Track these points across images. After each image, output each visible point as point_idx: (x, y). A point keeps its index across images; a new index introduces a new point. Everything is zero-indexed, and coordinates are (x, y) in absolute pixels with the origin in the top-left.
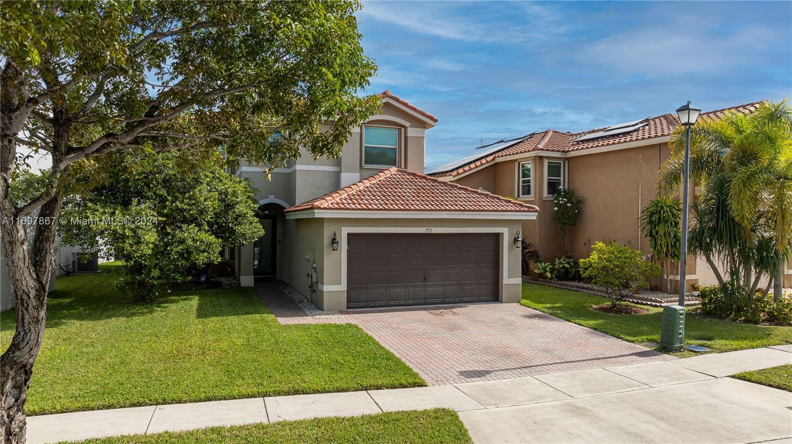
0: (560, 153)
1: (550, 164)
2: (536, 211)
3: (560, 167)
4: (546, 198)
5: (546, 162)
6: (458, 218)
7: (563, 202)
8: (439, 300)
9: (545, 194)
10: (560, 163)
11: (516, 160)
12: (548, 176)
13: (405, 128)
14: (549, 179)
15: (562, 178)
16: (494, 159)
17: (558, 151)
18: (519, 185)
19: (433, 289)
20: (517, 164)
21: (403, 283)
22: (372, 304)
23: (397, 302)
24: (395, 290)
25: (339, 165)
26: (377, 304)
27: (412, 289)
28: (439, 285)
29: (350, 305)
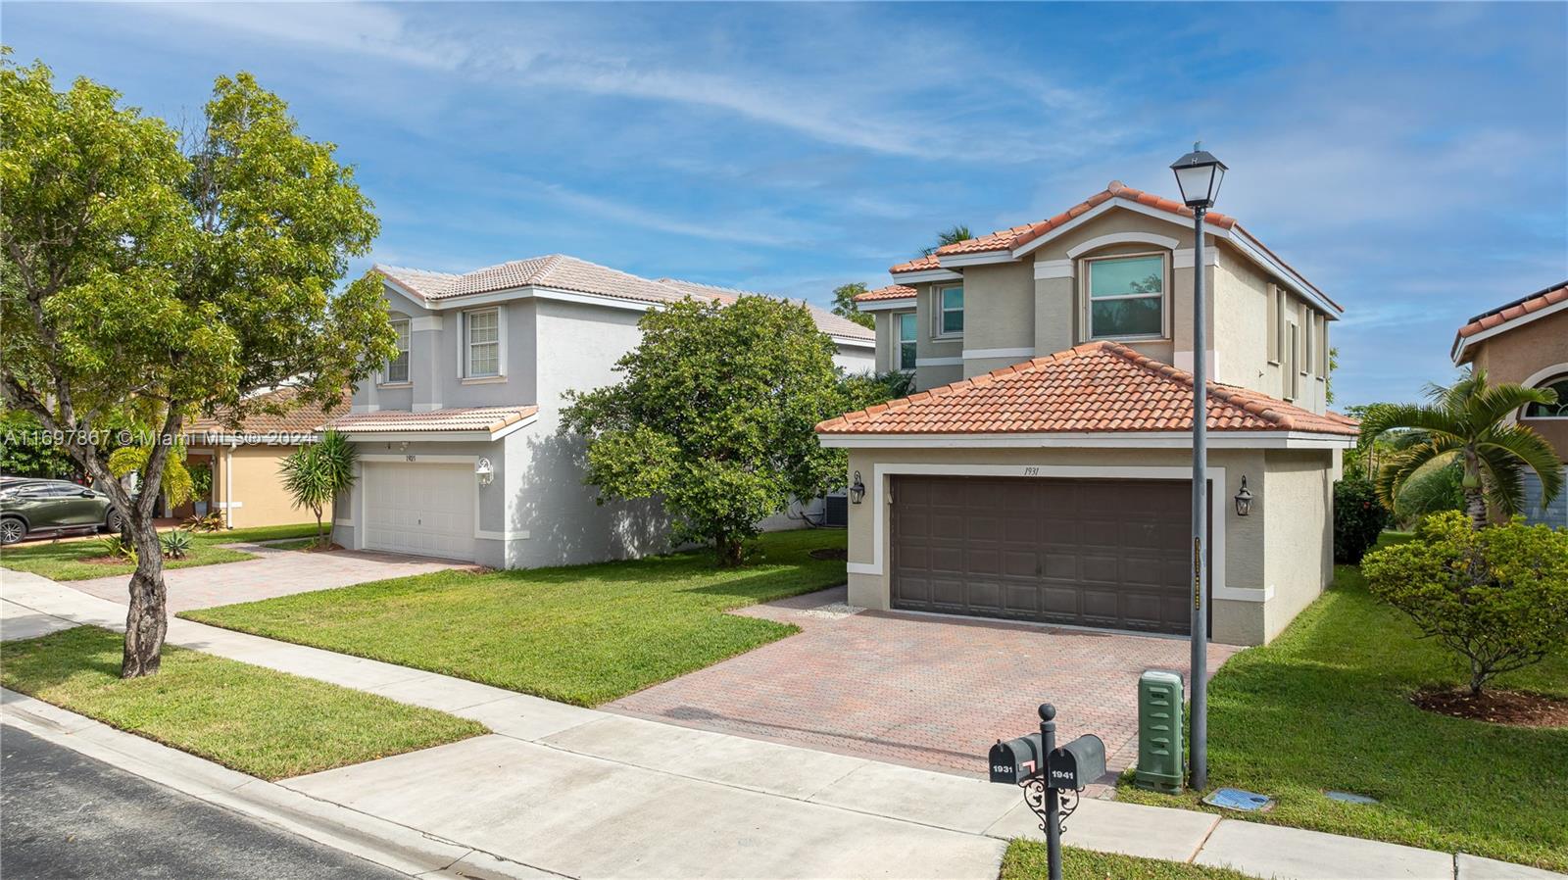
6: (1077, 446)
13: (1171, 252)
19: (1057, 591)
21: (995, 573)
22: (939, 605)
23: (984, 609)
24: (981, 585)
25: (1032, 344)
26: (948, 606)
27: (1013, 587)
28: (1070, 584)
29: (900, 601)
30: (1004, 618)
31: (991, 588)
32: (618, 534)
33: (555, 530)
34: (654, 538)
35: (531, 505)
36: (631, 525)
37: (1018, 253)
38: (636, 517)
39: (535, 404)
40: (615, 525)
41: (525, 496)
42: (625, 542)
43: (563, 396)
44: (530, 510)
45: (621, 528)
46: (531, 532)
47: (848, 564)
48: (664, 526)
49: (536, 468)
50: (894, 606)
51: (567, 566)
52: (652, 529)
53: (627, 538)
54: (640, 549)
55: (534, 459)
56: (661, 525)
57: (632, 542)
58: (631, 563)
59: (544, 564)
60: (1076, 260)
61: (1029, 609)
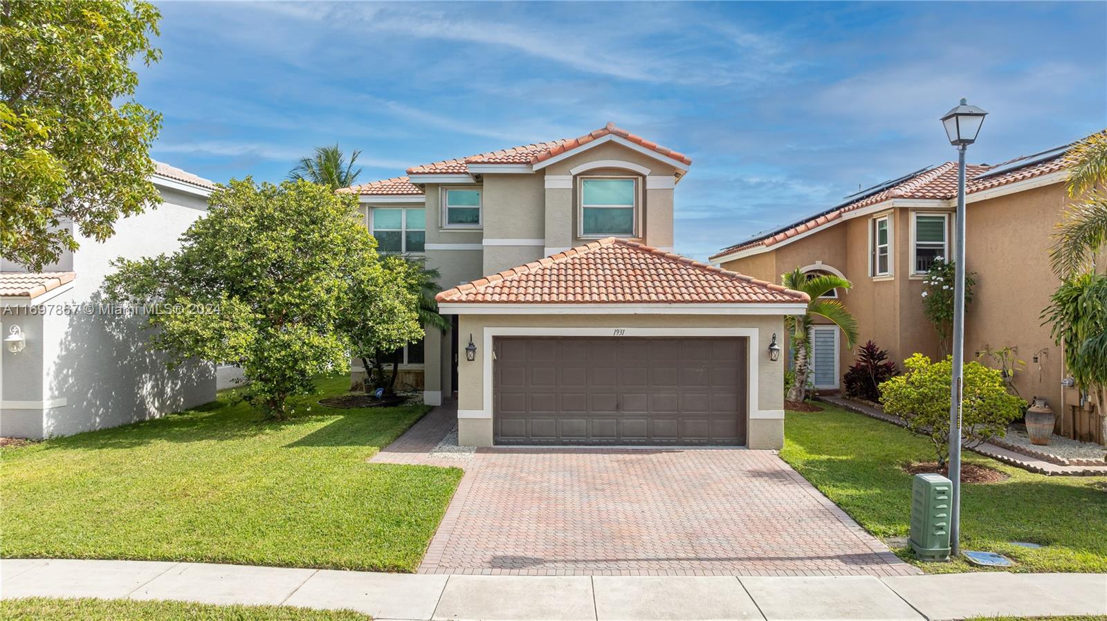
0: (938, 201)
1: (919, 221)
2: (805, 301)
3: (942, 224)
4: (913, 276)
5: (913, 218)
6: (662, 313)
7: (936, 283)
8: (643, 440)
9: (912, 269)
10: (943, 218)
11: (871, 214)
12: (917, 240)
13: (644, 177)
14: (918, 245)
15: (946, 243)
16: (840, 216)
17: (934, 198)
18: (874, 256)
19: (632, 422)
20: (870, 222)
21: (583, 410)
22: (535, 439)
23: (574, 439)
24: (571, 420)
25: (543, 237)
26: (543, 439)
27: (597, 421)
28: (642, 415)
29: (500, 439)
30: (590, 445)
31: (579, 423)
32: (142, 397)
33: (89, 395)
34: (170, 398)
35: (68, 371)
36: (153, 387)
37: (537, 167)
38: (156, 380)
39: (72, 271)
40: (139, 388)
41: (64, 362)
42: (148, 403)
43: (113, 264)
44: (67, 376)
45: (145, 390)
46: (68, 398)
47: (458, 411)
48: (178, 386)
49: (73, 334)
50: (496, 443)
51: (100, 430)
52: (169, 390)
53: (149, 399)
54: (160, 409)
55: (71, 325)
56: (176, 386)
57: (153, 403)
58: (154, 423)
59: (80, 429)
60: (575, 177)
61: (610, 436)
